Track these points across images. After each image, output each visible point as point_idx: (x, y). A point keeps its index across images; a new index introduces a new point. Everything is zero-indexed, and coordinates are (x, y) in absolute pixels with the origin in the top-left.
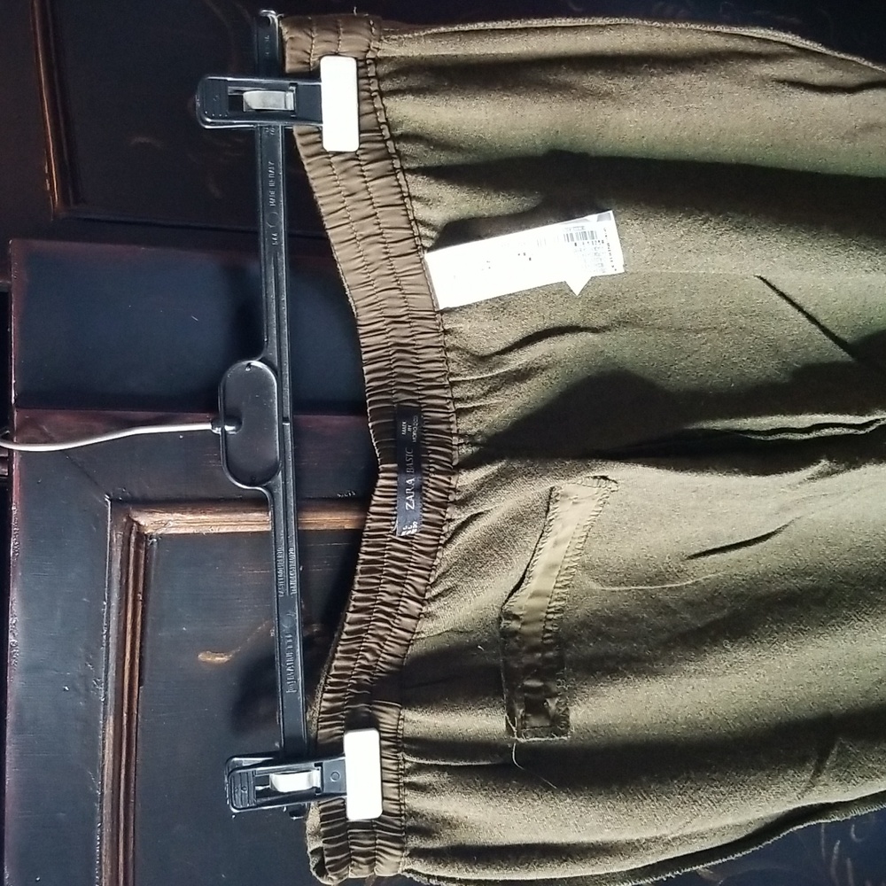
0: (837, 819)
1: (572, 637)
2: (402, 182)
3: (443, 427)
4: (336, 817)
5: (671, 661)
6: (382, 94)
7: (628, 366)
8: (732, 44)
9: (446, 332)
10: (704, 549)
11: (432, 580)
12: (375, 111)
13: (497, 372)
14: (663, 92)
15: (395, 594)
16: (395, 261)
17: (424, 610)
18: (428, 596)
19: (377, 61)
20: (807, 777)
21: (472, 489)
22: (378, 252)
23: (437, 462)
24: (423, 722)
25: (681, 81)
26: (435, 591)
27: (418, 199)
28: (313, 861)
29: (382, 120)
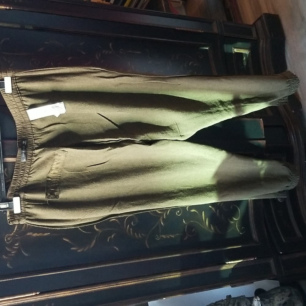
0: (120, 217)
1: (62, 182)
2: (21, 98)
3: (32, 142)
4: (12, 213)
5: (82, 186)
6: (16, 83)
7: (72, 130)
8: (87, 70)
9: (32, 125)
10: (91, 165)
11: (30, 170)
12: (15, 86)
13: (43, 132)
14: (73, 80)
15: (23, 173)
16: (21, 112)
17: (29, 176)
18: (30, 173)
19: (15, 77)
20: (111, 208)
21: (38, 153)
22: (18, 110)
23: (30, 148)
24: (29, 196)
25: (77, 78)
26: (31, 172)
27: (24, 101)
28: (8, 221)
29: (17, 87)
